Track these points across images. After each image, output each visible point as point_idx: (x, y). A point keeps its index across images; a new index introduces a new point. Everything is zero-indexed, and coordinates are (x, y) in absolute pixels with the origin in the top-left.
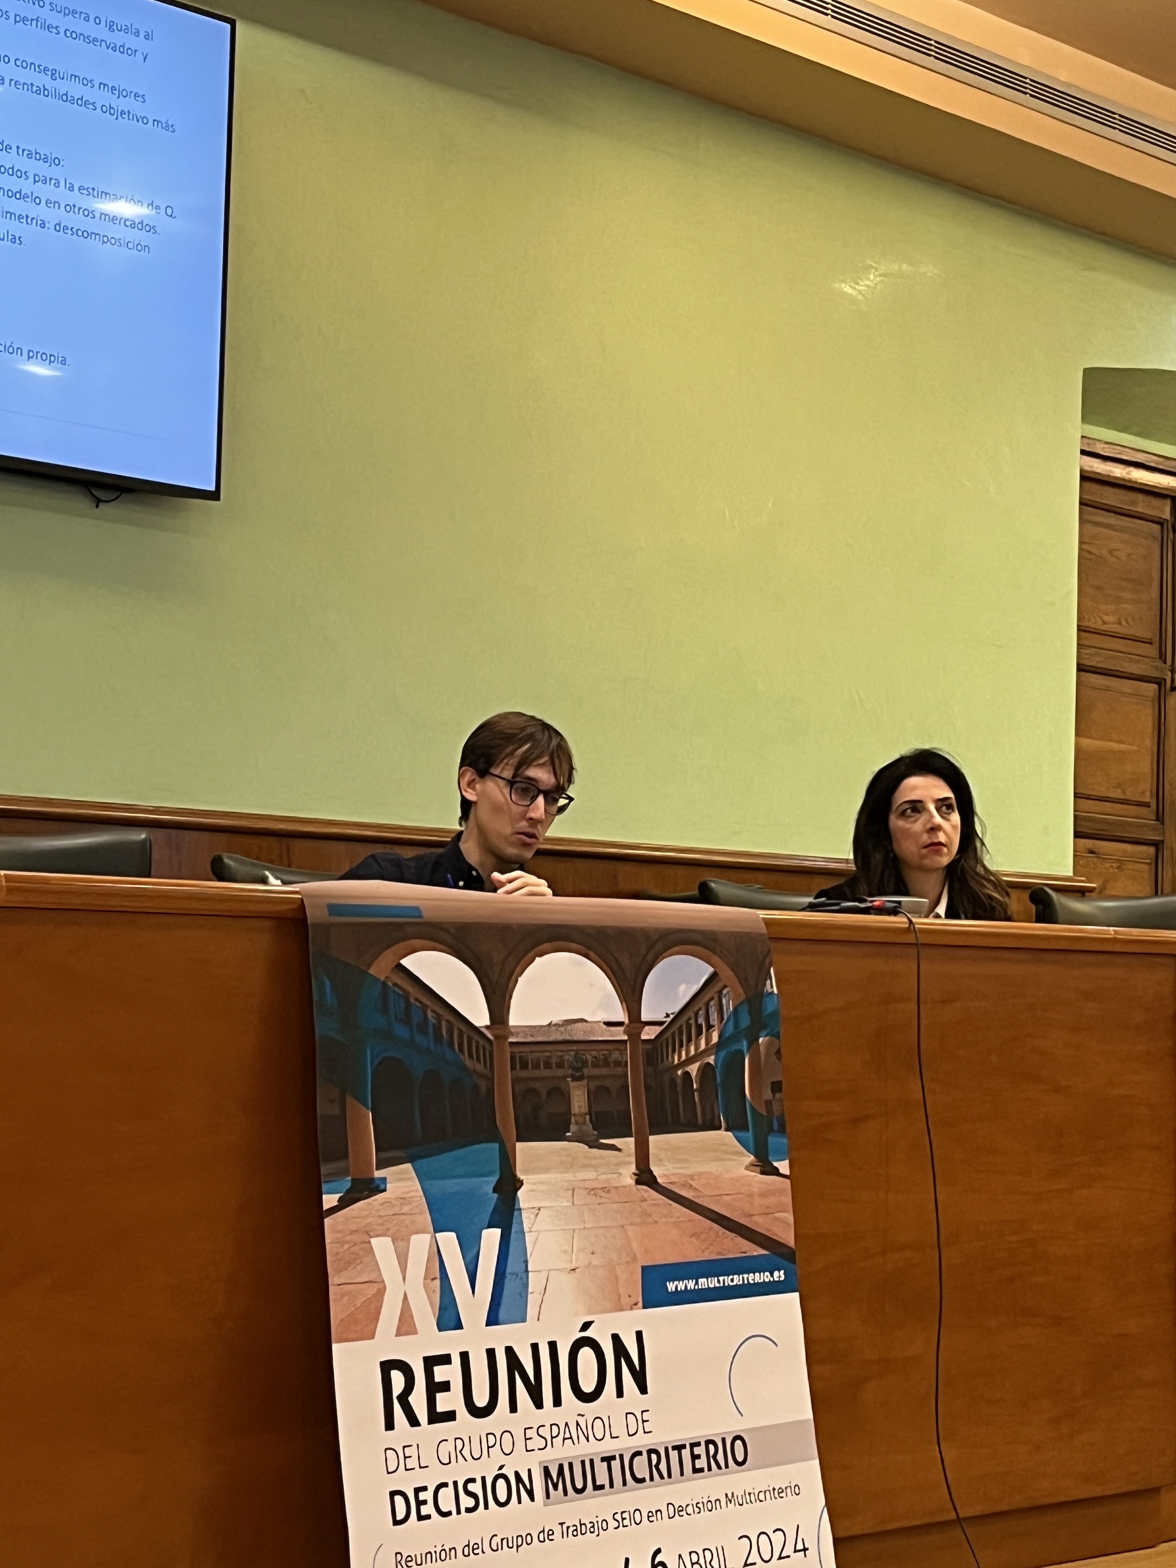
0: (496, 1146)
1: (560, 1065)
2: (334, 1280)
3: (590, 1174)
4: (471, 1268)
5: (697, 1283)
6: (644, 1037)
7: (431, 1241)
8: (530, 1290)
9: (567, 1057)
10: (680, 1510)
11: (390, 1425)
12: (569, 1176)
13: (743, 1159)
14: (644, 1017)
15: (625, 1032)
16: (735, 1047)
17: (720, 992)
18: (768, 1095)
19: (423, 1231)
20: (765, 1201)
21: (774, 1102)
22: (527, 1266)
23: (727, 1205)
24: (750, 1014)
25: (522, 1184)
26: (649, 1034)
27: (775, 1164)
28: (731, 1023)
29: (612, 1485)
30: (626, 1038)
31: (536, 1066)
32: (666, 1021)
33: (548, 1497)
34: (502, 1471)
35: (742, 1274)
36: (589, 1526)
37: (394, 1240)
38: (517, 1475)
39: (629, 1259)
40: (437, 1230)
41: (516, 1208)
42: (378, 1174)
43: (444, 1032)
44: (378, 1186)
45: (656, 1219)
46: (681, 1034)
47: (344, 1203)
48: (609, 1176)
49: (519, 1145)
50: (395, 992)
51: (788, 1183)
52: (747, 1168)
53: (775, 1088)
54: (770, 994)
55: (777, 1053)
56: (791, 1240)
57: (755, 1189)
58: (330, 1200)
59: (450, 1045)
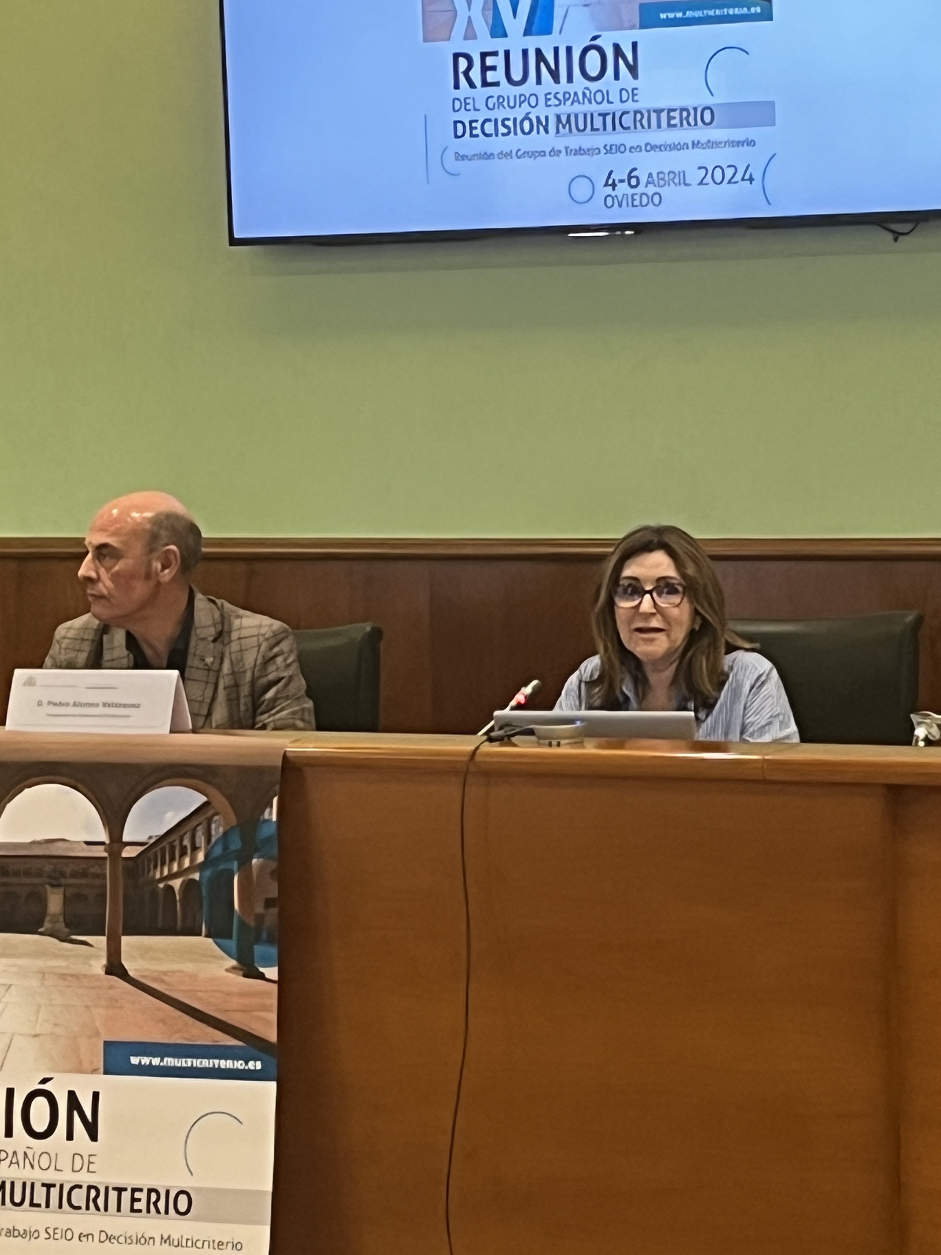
1: (39, 874)
3: (62, 963)
5: (162, 1060)
6: (124, 854)
10: (111, 1239)
12: (40, 963)
13: (224, 962)
14: (126, 838)
15: (105, 851)
16: (222, 867)
17: (211, 819)
18: (259, 909)
20: (242, 1000)
21: (266, 916)
23: (200, 999)
24: (241, 837)
26: (129, 852)
27: (261, 970)
28: (220, 846)
29: (48, 1205)
30: (105, 855)
31: (17, 874)
35: (213, 1059)
36: (21, 1232)
39: (91, 1033)
45: (124, 1005)
46: (163, 852)
48: (81, 966)
51: (275, 987)
52: (227, 970)
53: (269, 903)
54: (267, 821)
55: (273, 873)
56: (273, 1037)
57: (234, 990)
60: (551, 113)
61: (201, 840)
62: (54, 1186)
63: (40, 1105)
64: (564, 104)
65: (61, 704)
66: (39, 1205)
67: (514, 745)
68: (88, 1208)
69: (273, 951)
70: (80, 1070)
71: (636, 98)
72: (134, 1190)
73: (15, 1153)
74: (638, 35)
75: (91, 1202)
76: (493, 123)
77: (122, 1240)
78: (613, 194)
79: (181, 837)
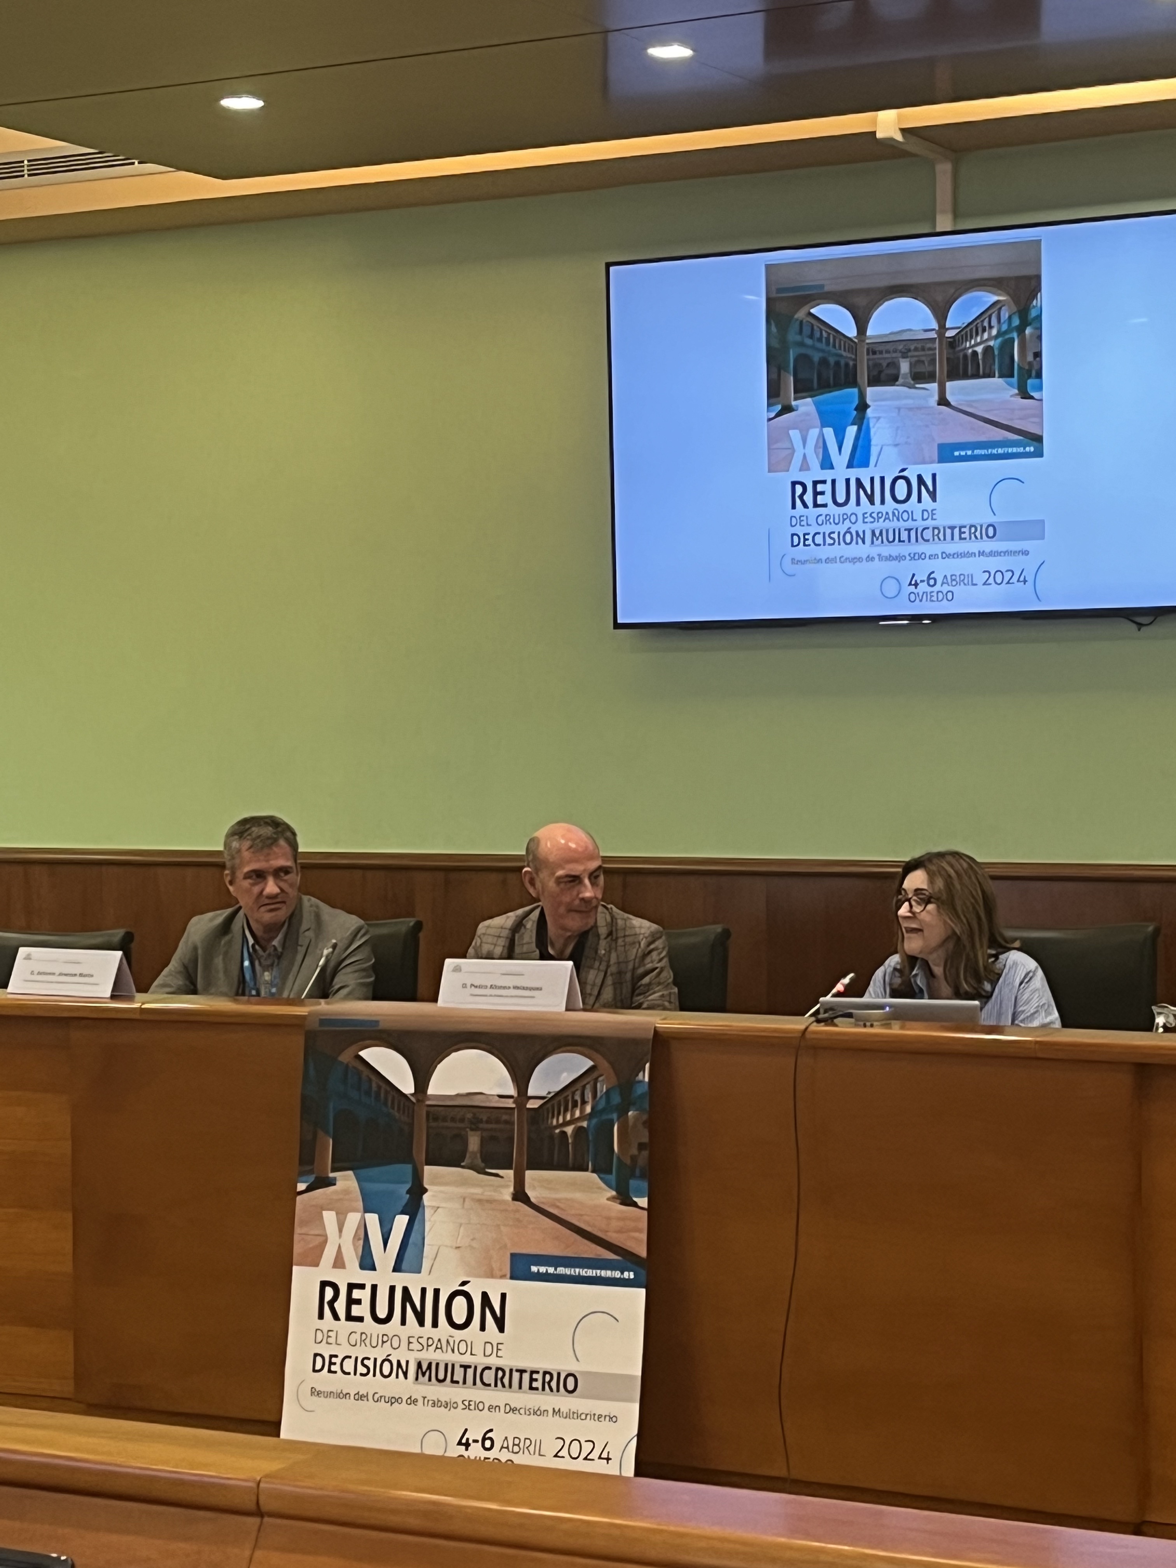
0: (410, 1166)
1: (462, 1120)
2: (298, 1230)
3: (477, 1191)
4: (385, 1237)
6: (528, 1106)
7: (361, 1218)
8: (424, 1255)
10: (513, 1410)
11: (321, 1316)
12: (462, 1190)
13: (606, 1192)
14: (531, 1092)
15: (514, 1102)
16: (605, 1117)
17: (597, 1079)
18: (634, 1151)
19: (355, 1210)
20: (619, 1223)
21: (639, 1157)
22: (424, 1239)
23: (586, 1222)
24: (620, 1094)
25: (426, 1191)
26: (532, 1105)
27: (635, 1199)
28: (604, 1101)
29: (464, 1382)
30: (514, 1106)
31: (445, 1120)
33: (417, 1379)
34: (389, 1357)
35: (596, 1269)
36: (443, 1403)
37: (337, 1214)
38: (399, 1362)
39: (500, 1246)
40: (365, 1212)
41: (421, 1205)
42: (331, 1175)
43: (382, 1096)
44: (332, 1182)
45: (527, 1224)
46: (559, 1105)
47: (308, 1190)
48: (494, 1193)
49: (427, 1169)
50: (352, 1071)
51: (646, 1213)
52: (608, 1199)
53: (641, 1147)
54: (640, 1082)
55: (644, 1123)
56: (643, 1252)
57: (613, 1214)
58: (301, 1187)
59: (385, 1104)
60: (868, 528)
61: (589, 1096)
62: (470, 1367)
63: (460, 1302)
64: (878, 521)
65: (480, 987)
66: (457, 1382)
67: (836, 1025)
68: (496, 1385)
69: (645, 1185)
70: (492, 1276)
71: (934, 517)
72: (532, 1372)
73: (439, 1340)
74: (937, 468)
75: (498, 1381)
76: (822, 534)
77: (522, 1411)
78: (916, 591)
79: (573, 1094)
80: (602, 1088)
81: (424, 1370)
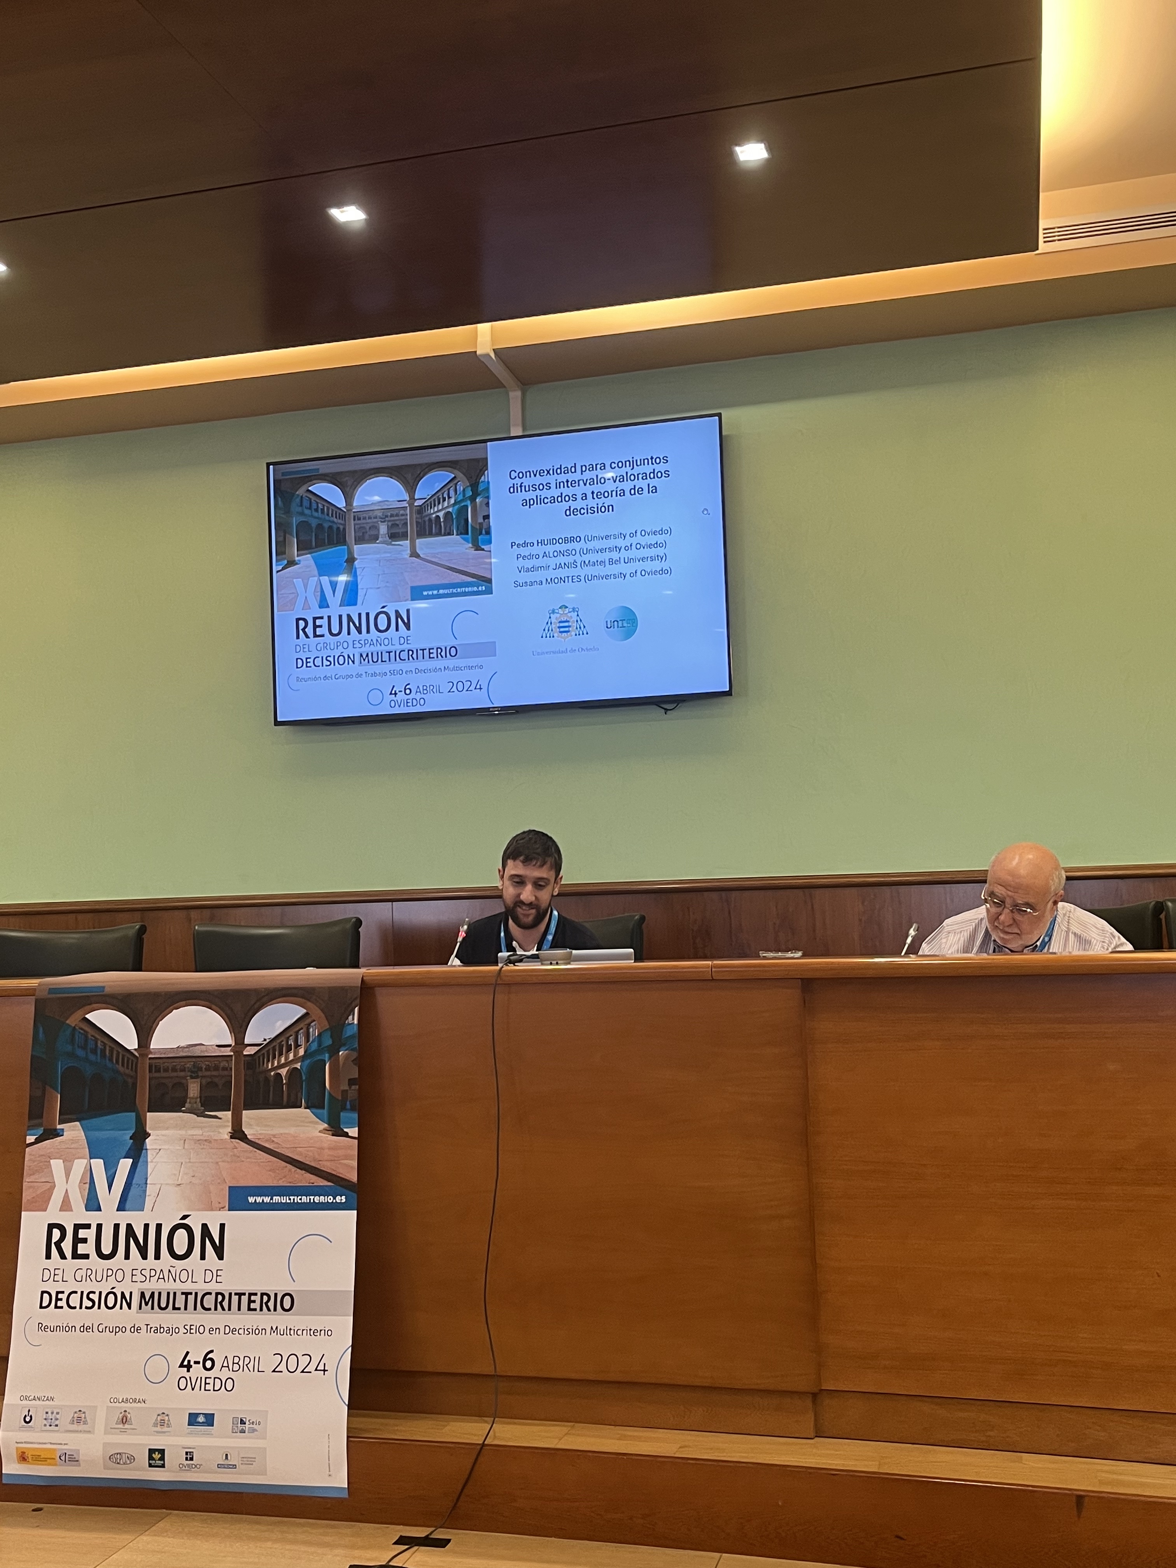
0: (134, 1114)
1: (183, 1070)
2: (27, 1179)
3: (197, 1132)
4: (110, 1180)
5: (272, 1199)
6: (245, 1053)
7: (87, 1164)
8: (147, 1194)
9: (188, 1065)
10: (233, 1331)
11: (48, 1256)
12: (183, 1132)
13: (318, 1126)
14: (246, 1042)
15: (231, 1051)
16: (317, 1058)
17: (309, 1025)
18: (345, 1087)
19: (81, 1157)
20: (331, 1153)
21: (349, 1092)
22: (147, 1181)
23: (301, 1154)
24: (331, 1037)
25: (150, 1135)
26: (249, 1051)
27: (345, 1130)
28: (316, 1044)
29: (186, 1309)
30: (232, 1053)
31: (166, 1070)
32: (262, 1044)
33: (140, 1308)
34: (113, 1290)
35: (309, 1196)
36: (166, 1329)
37: (64, 1161)
38: (123, 1293)
39: (219, 1181)
40: (91, 1158)
41: (144, 1148)
42: (59, 1127)
43: (107, 1053)
44: (59, 1133)
45: (243, 1160)
46: (274, 1050)
47: (37, 1141)
48: (212, 1134)
49: (148, 1114)
50: (80, 1032)
51: (357, 1141)
53: (351, 1082)
54: (350, 1024)
55: (355, 1060)
56: (354, 1177)
57: (325, 1145)
58: (30, 1139)
59: (111, 1060)
61: (302, 1040)
62: (191, 1294)
63: (181, 1236)
66: (179, 1309)
68: (216, 1309)
69: (355, 1116)
72: (250, 1295)
73: (161, 1271)
75: (218, 1305)
77: (242, 1331)
79: (288, 1038)
80: (314, 1032)
81: (148, 1300)
